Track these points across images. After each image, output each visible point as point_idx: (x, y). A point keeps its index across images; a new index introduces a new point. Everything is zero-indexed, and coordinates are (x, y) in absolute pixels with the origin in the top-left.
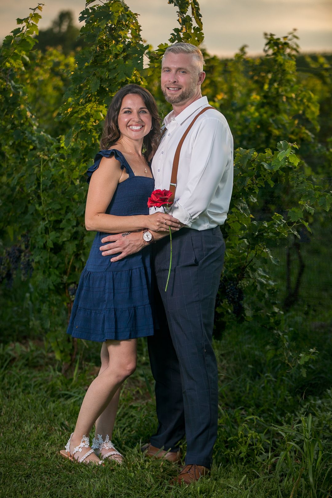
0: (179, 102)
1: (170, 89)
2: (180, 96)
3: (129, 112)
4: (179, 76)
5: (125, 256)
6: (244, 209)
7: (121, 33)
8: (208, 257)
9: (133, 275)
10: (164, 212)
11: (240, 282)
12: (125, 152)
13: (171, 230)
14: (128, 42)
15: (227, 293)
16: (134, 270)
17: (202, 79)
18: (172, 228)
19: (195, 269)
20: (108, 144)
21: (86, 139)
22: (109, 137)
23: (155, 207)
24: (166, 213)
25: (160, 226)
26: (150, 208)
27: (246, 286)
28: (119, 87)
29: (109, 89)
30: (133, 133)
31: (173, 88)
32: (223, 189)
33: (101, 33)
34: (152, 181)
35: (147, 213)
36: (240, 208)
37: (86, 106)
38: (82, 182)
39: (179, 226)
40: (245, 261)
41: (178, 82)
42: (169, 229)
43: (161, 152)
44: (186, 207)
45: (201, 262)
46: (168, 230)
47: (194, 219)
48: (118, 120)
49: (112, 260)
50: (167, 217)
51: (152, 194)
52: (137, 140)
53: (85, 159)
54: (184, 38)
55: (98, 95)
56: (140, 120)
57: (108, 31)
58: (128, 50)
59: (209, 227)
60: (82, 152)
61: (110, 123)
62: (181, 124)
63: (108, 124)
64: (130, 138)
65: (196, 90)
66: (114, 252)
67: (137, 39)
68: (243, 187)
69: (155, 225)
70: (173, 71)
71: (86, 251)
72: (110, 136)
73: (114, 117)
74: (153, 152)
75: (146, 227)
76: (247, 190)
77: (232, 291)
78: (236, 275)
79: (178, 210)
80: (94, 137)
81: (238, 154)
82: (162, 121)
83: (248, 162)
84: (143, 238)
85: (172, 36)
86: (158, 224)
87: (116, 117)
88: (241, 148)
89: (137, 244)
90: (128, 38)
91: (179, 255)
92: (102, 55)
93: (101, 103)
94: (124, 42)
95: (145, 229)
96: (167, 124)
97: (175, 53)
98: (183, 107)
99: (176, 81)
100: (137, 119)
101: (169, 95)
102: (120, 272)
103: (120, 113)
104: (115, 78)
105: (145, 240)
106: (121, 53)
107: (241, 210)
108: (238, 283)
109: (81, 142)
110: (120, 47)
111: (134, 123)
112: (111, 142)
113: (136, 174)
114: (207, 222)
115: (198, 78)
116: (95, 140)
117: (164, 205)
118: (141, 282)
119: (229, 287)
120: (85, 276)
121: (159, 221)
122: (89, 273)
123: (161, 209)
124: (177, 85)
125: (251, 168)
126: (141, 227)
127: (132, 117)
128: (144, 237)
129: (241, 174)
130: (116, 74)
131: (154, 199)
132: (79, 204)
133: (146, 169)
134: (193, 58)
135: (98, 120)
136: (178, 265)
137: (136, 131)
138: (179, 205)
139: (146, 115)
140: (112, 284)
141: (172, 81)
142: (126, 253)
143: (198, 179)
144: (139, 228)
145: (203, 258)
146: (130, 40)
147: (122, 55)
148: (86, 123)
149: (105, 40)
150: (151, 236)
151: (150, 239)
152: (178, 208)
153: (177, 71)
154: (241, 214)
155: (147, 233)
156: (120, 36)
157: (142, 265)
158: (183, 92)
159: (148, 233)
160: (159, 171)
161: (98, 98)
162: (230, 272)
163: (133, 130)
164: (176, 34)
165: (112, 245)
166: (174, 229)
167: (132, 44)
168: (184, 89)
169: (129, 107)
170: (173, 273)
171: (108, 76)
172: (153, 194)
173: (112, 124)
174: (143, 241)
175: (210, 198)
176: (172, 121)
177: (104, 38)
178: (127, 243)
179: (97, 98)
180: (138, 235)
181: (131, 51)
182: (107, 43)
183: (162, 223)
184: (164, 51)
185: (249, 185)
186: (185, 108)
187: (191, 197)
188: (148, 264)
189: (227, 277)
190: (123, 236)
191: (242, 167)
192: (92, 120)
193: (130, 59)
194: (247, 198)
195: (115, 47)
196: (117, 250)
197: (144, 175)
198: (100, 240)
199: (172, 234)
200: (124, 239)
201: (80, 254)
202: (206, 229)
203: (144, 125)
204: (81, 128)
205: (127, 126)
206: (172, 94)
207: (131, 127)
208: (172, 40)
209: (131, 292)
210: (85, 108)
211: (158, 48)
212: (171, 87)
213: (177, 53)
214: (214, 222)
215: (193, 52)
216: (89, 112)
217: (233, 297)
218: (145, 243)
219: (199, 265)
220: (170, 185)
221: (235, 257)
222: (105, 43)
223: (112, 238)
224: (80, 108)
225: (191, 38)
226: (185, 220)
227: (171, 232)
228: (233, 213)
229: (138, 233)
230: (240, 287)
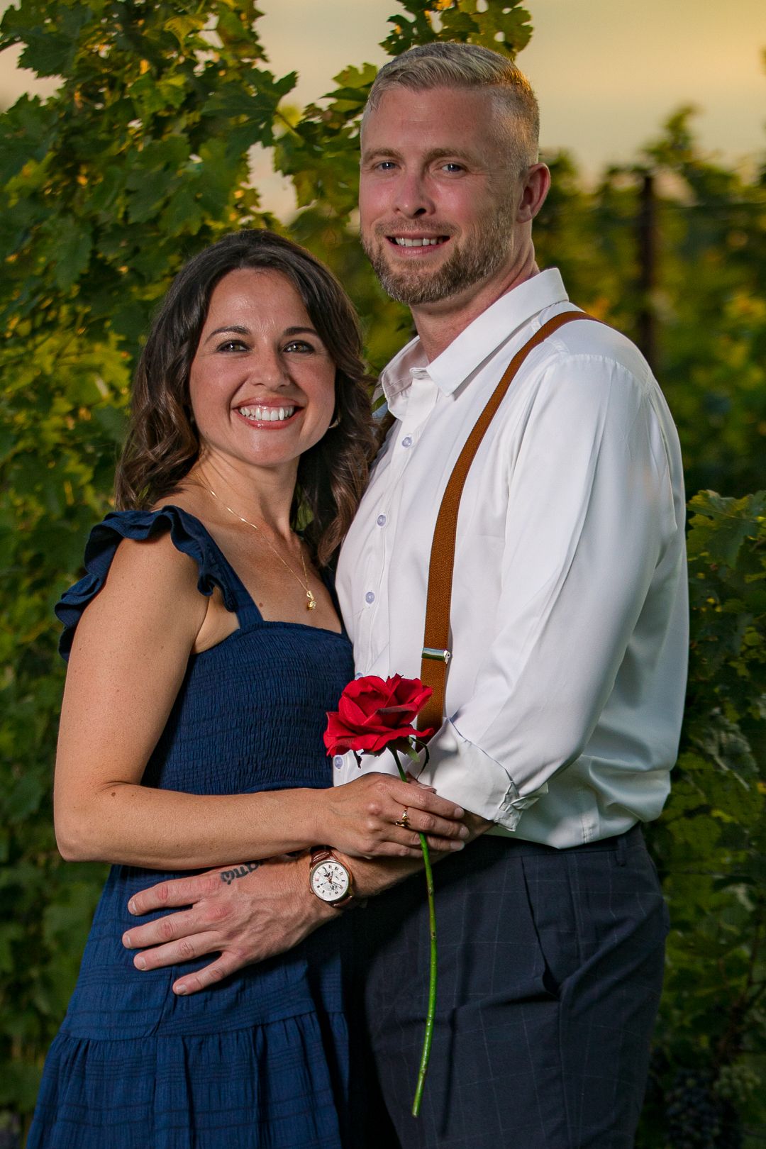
0: (440, 297)
1: (401, 241)
2: (445, 269)
3: (239, 345)
4: (439, 187)
5: (238, 964)
6: (733, 756)
7: (176, 25)
8: (600, 961)
9: (272, 1048)
10: (397, 773)
11: (725, 1070)
12: (219, 522)
13: (430, 849)
14: (208, 63)
15: (673, 1122)
16: (275, 1030)
17: (536, 195)
18: (432, 842)
19: (547, 1013)
20: (146, 490)
21: (39, 488)
22: (152, 457)
23: (359, 752)
24: (408, 776)
25: (381, 835)
26: (335, 762)
27: (750, 1086)
28: (174, 259)
29: (132, 270)
30: (256, 436)
31: (413, 238)
32: (652, 663)
33: (90, 31)
34: (342, 646)
35: (323, 780)
36: (713, 750)
37: (36, 347)
38: (25, 676)
39: (464, 830)
40: (743, 980)
41: (434, 211)
42: (419, 847)
43: (374, 517)
44: (493, 746)
45: (567, 984)
46: (415, 852)
47: (530, 796)
48: (192, 382)
49: (180, 986)
50: (410, 795)
51: (344, 698)
52: (270, 468)
53: (39, 574)
54: (446, 35)
55: (84, 297)
56: (288, 383)
57: (117, 20)
58: (208, 98)
59: (597, 830)
60: (25, 545)
61: (159, 393)
62: (457, 393)
63: (146, 402)
64: (240, 458)
65: (511, 245)
66: (187, 952)
67: (244, 52)
68: (727, 661)
69: (360, 832)
70: (412, 165)
71: (53, 967)
72: (158, 449)
73: (176, 366)
74: (338, 522)
75: (322, 841)
76: (743, 671)
77: (691, 1112)
78: (704, 1041)
79: (458, 759)
80: (73, 478)
81: (699, 519)
82: (374, 383)
83: (744, 550)
84: (310, 886)
85: (393, 26)
86: (371, 824)
87: (183, 370)
88: (712, 494)
89: (285, 914)
90: (205, 48)
91: (468, 958)
92: (94, 125)
93: (96, 332)
94: (191, 63)
95: (319, 850)
96: (395, 395)
97: (415, 87)
98: (459, 318)
99: (426, 206)
100: (272, 378)
101: (396, 269)
102: (216, 1037)
103: (198, 352)
104: (154, 221)
105: (321, 895)
106: (180, 113)
107: (718, 760)
108: (716, 1076)
109: (18, 502)
110: (173, 87)
111: (260, 394)
112: (159, 478)
113: (268, 615)
114: (590, 808)
115: (518, 194)
116: (79, 491)
117: (398, 744)
118: (309, 1078)
119: (679, 1092)
120: (64, 1058)
121: (376, 814)
122: (83, 1048)
123: (384, 762)
124: (430, 224)
125: (755, 577)
126: (298, 842)
127: (251, 369)
128: (315, 884)
129: (715, 606)
130: (158, 204)
131: (351, 719)
132: (16, 771)
133: (310, 595)
134: (495, 106)
135: (89, 407)
136: (463, 999)
137: (269, 426)
138: (460, 739)
139: (311, 359)
140: (184, 1089)
141: (408, 206)
142: (239, 953)
143: (538, 622)
144: (290, 847)
145: (579, 966)
146: (211, 56)
147: (183, 122)
148: (36, 420)
149: (105, 62)
150: (345, 877)
151: (341, 893)
152: (455, 753)
153: (426, 165)
154: (723, 779)
155: (326, 866)
156: (171, 40)
157: (307, 1006)
158: (457, 250)
159: (331, 866)
160: (370, 601)
161: (83, 309)
162: (682, 1029)
163: (253, 425)
164: (411, 18)
165: (176, 919)
166: (443, 845)
167: (222, 73)
168: (460, 241)
169: (241, 324)
170: (446, 1034)
171: (126, 215)
172: (347, 695)
173: (167, 399)
174: (311, 899)
175: (597, 702)
176: (416, 383)
177: (104, 51)
178: (244, 912)
179: (79, 308)
180: (288, 875)
181: (223, 101)
182: (116, 74)
183: (390, 822)
184: (363, 99)
185: (750, 648)
186: (469, 321)
187: (511, 700)
188: (333, 1000)
189: (667, 1051)
190: (227, 879)
191: (716, 572)
192: (63, 405)
193: (214, 136)
194: (743, 705)
195: (152, 87)
196: (198, 943)
197: (305, 620)
198: (122, 905)
199: (433, 867)
200: (229, 892)
201: (31, 982)
202: (586, 840)
203: (301, 401)
204: (15, 443)
205: (232, 407)
206: (410, 264)
207: (245, 411)
208: (395, 45)
209: (264, 1121)
210: (31, 354)
211: (335, 87)
212: (405, 237)
213: (425, 86)
214: (618, 810)
215: (492, 81)
216: (49, 370)
217: (697, 1135)
218: (318, 911)
219: (564, 993)
220: (425, 656)
221: (698, 966)
222: (107, 75)
223: (175, 890)
224: (10, 358)
225: (478, 31)
226: (491, 801)
227: (430, 858)
228: (685, 774)
229: (287, 866)
230: (726, 1092)
